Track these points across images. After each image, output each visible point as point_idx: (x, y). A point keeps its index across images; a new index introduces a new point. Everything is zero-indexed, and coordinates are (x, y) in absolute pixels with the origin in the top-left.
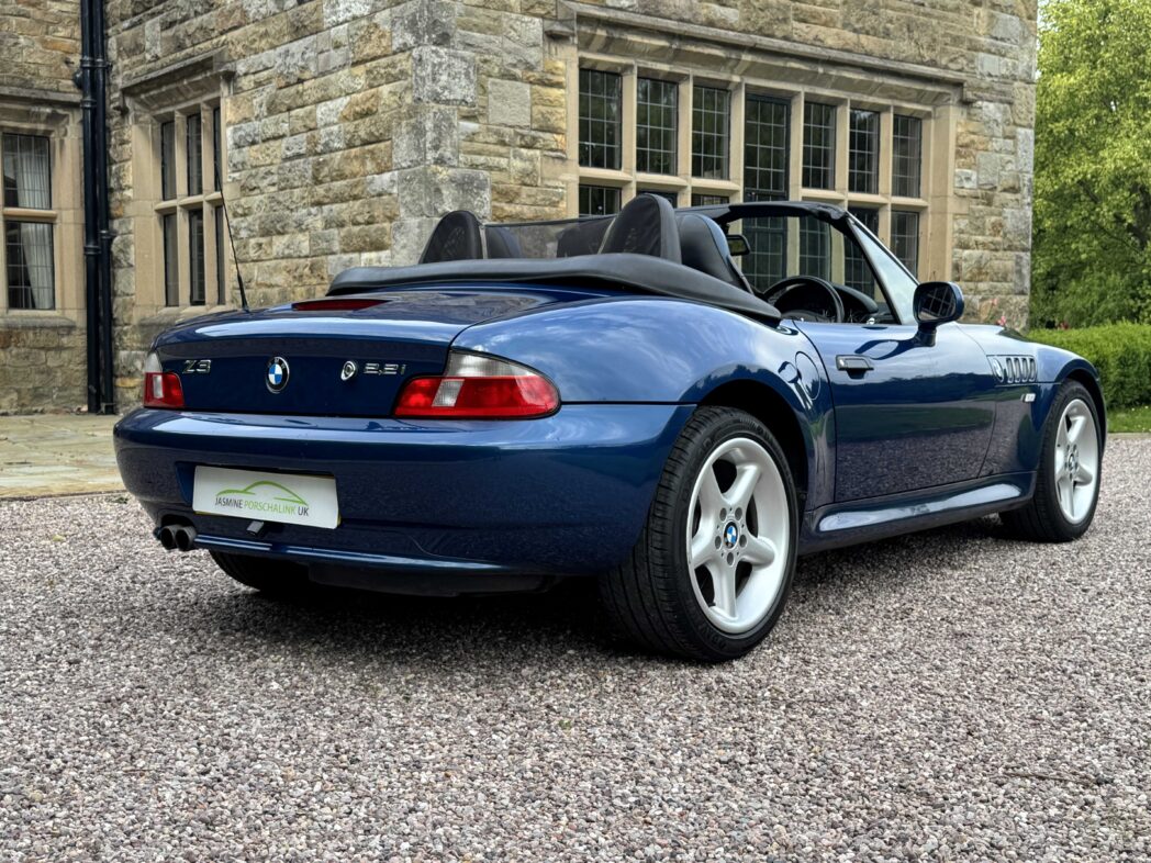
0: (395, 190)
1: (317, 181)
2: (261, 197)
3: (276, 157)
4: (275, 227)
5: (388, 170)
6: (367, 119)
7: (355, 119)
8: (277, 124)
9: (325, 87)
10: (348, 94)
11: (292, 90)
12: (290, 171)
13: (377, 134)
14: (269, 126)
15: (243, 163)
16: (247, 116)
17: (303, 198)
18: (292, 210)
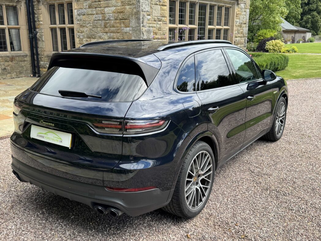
0: (131, 32)
1: (105, 27)
2: (87, 29)
3: (92, 19)
4: (92, 37)
5: (129, 27)
6: (122, 14)
7: (117, 13)
8: (92, 11)
9: (108, 4)
10: (115, 7)
11: (97, 3)
12: (96, 23)
13: (125, 18)
14: (90, 11)
15: (81, 20)
16: (82, 8)
17: (101, 31)
18: (97, 33)
